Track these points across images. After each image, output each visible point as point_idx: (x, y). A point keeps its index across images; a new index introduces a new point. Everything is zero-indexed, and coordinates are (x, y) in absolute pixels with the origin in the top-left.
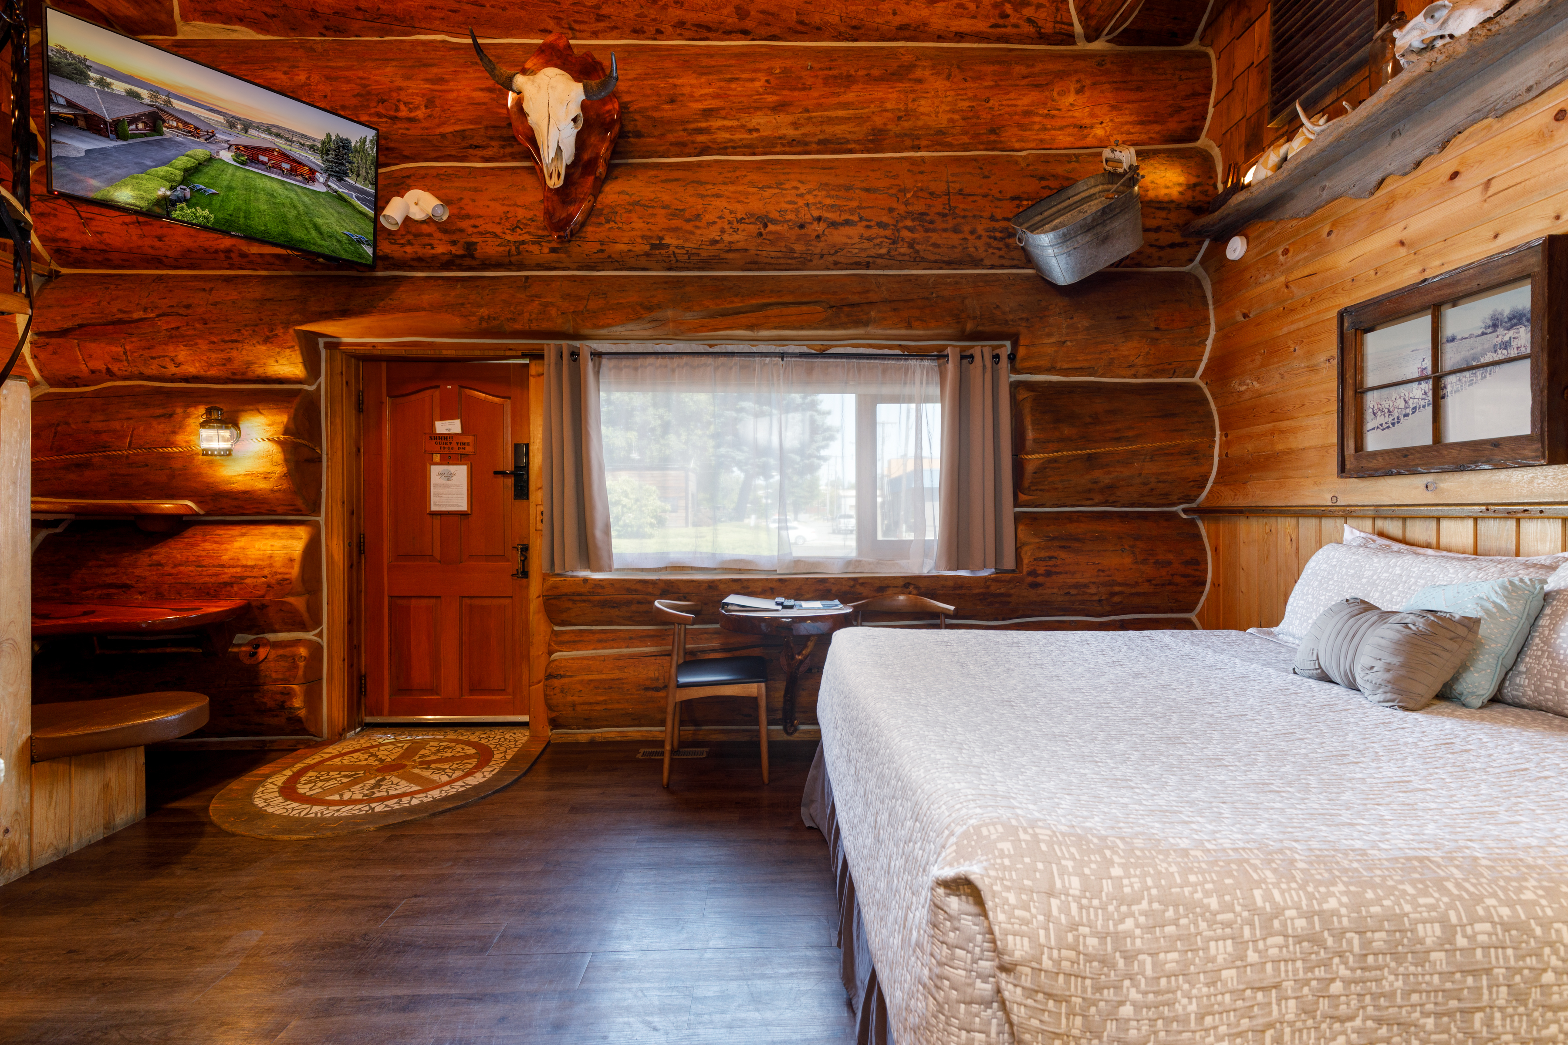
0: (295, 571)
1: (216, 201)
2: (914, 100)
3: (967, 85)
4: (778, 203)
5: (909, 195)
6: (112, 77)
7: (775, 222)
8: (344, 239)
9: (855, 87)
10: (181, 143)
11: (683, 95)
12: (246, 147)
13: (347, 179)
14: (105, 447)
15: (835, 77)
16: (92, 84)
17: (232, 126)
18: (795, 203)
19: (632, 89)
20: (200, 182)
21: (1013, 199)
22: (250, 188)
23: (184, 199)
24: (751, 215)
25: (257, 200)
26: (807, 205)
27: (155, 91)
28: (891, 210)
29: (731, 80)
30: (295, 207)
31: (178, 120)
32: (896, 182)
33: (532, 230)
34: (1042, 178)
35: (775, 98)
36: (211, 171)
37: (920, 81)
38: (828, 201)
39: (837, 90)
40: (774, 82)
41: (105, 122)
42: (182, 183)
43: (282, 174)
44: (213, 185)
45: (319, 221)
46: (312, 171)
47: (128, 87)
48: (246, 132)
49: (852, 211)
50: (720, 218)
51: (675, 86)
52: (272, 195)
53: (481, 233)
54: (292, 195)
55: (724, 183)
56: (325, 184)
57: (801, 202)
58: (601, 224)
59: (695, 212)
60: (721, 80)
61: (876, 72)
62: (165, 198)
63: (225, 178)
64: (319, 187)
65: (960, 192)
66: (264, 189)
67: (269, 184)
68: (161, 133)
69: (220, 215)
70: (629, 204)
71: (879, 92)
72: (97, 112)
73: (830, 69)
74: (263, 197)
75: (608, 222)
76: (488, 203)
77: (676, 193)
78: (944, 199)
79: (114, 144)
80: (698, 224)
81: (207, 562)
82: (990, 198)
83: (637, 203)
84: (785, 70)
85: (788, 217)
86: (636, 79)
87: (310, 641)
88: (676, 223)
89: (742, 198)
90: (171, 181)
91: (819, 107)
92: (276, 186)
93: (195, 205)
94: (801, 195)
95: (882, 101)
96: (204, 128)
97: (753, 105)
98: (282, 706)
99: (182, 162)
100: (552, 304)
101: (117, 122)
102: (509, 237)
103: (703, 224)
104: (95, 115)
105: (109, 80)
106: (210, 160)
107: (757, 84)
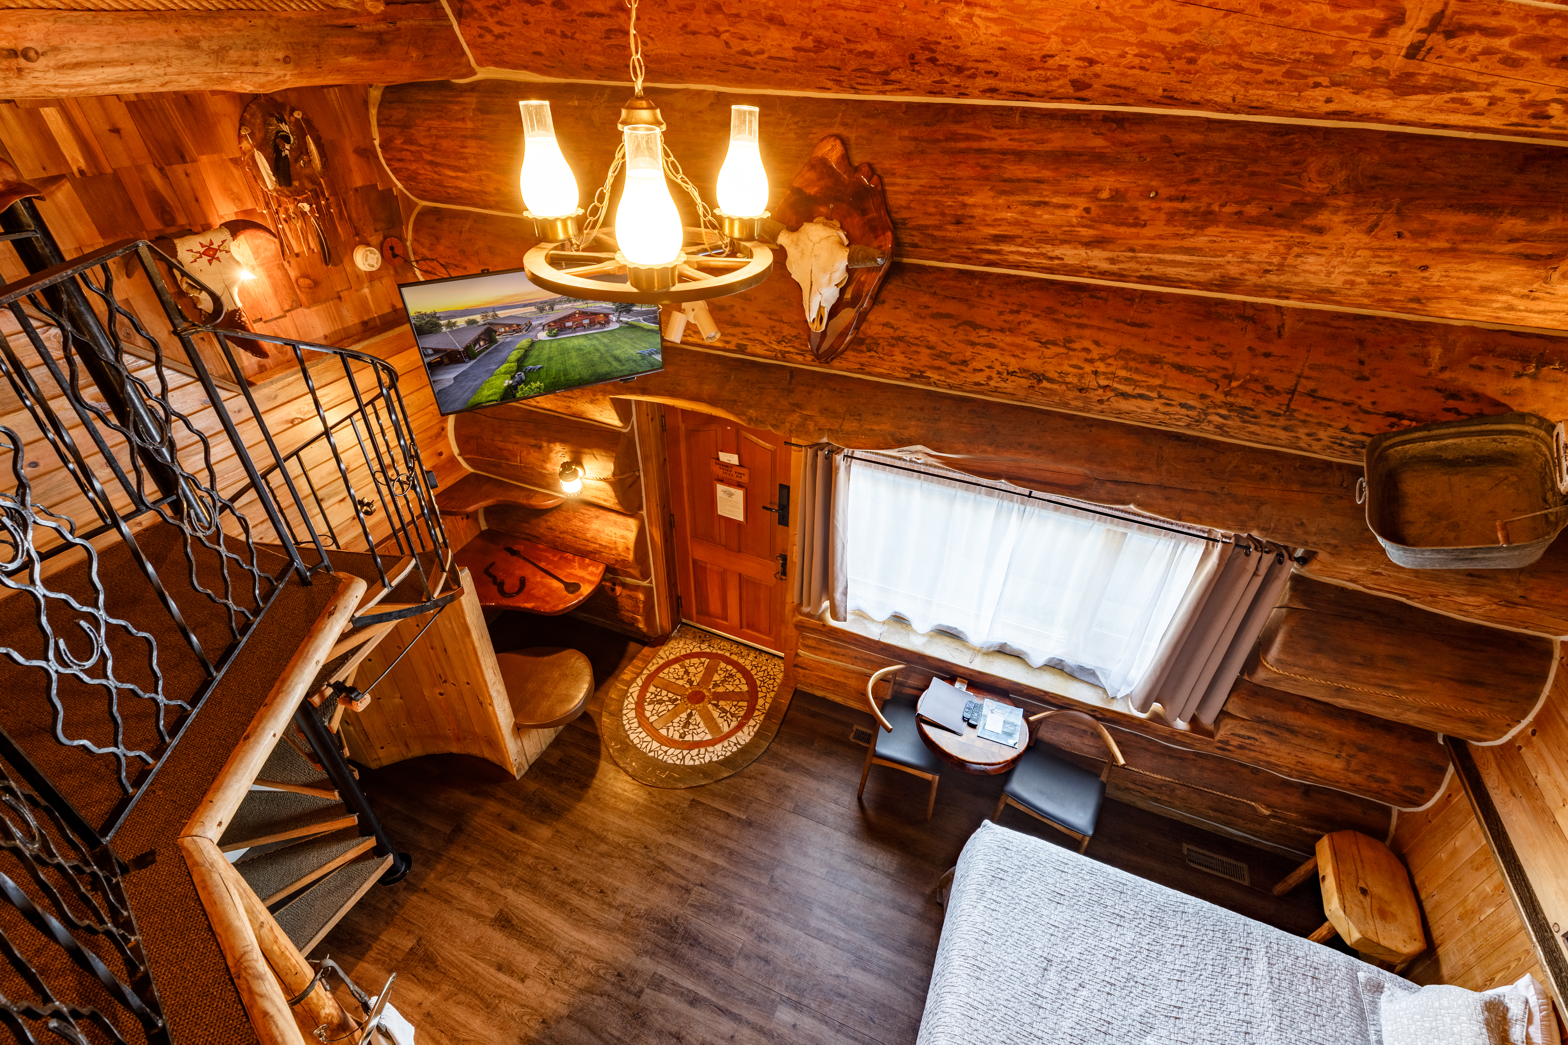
0: (631, 557)
1: (543, 373)
2: (1298, 256)
3: (1399, 243)
4: (1060, 365)
5: (1234, 384)
6: (455, 317)
7: (1050, 380)
8: (638, 357)
9: (1212, 230)
10: (510, 342)
11: (972, 217)
12: (554, 322)
13: (634, 308)
14: (507, 460)
15: (1186, 213)
16: (444, 329)
17: (541, 310)
18: (1081, 368)
19: (912, 205)
20: (529, 365)
21: (1388, 414)
22: (564, 352)
23: (521, 382)
24: (1024, 370)
25: (571, 358)
26: (1096, 373)
27: (483, 311)
28: (1203, 397)
29: (1038, 204)
30: (598, 350)
31: (505, 325)
32: (1226, 364)
33: (796, 345)
34: (1454, 396)
35: (1092, 232)
36: (534, 353)
37: (1320, 230)
38: (1123, 373)
39: (1183, 231)
40: (1095, 211)
41: (459, 352)
42: (518, 371)
43: (585, 330)
44: (538, 362)
45: (617, 352)
46: (606, 315)
47: (466, 318)
48: (553, 310)
49: (1150, 388)
50: (989, 367)
51: (964, 205)
52: (580, 349)
53: (750, 339)
54: (595, 342)
55: (1002, 330)
56: (618, 321)
57: (1088, 368)
58: (862, 351)
59: (961, 358)
60: (1024, 203)
61: (1252, 210)
62: (509, 386)
63: (546, 352)
64: (614, 326)
65: (1312, 394)
66: (573, 348)
67: (576, 342)
68: (495, 341)
69: (547, 381)
70: (892, 338)
71: (1246, 239)
72: (453, 348)
73: (1183, 199)
74: (574, 354)
75: (869, 351)
76: (757, 314)
77: (945, 335)
78: (1285, 398)
79: (469, 364)
80: (963, 368)
81: (578, 535)
82: (1354, 408)
83: (900, 339)
84: (1117, 195)
85: (1069, 379)
86: (918, 192)
87: (644, 587)
88: (939, 363)
89: (1018, 353)
90: (510, 373)
91: (1151, 248)
92: (582, 341)
93: (529, 383)
94: (1091, 361)
95: (1246, 252)
96: (522, 322)
97: (1060, 237)
98: (633, 624)
99: (514, 355)
100: (810, 417)
101: (467, 348)
102: (775, 346)
103: (969, 368)
104: (452, 351)
105: (453, 320)
106: (533, 344)
107: (1072, 213)
